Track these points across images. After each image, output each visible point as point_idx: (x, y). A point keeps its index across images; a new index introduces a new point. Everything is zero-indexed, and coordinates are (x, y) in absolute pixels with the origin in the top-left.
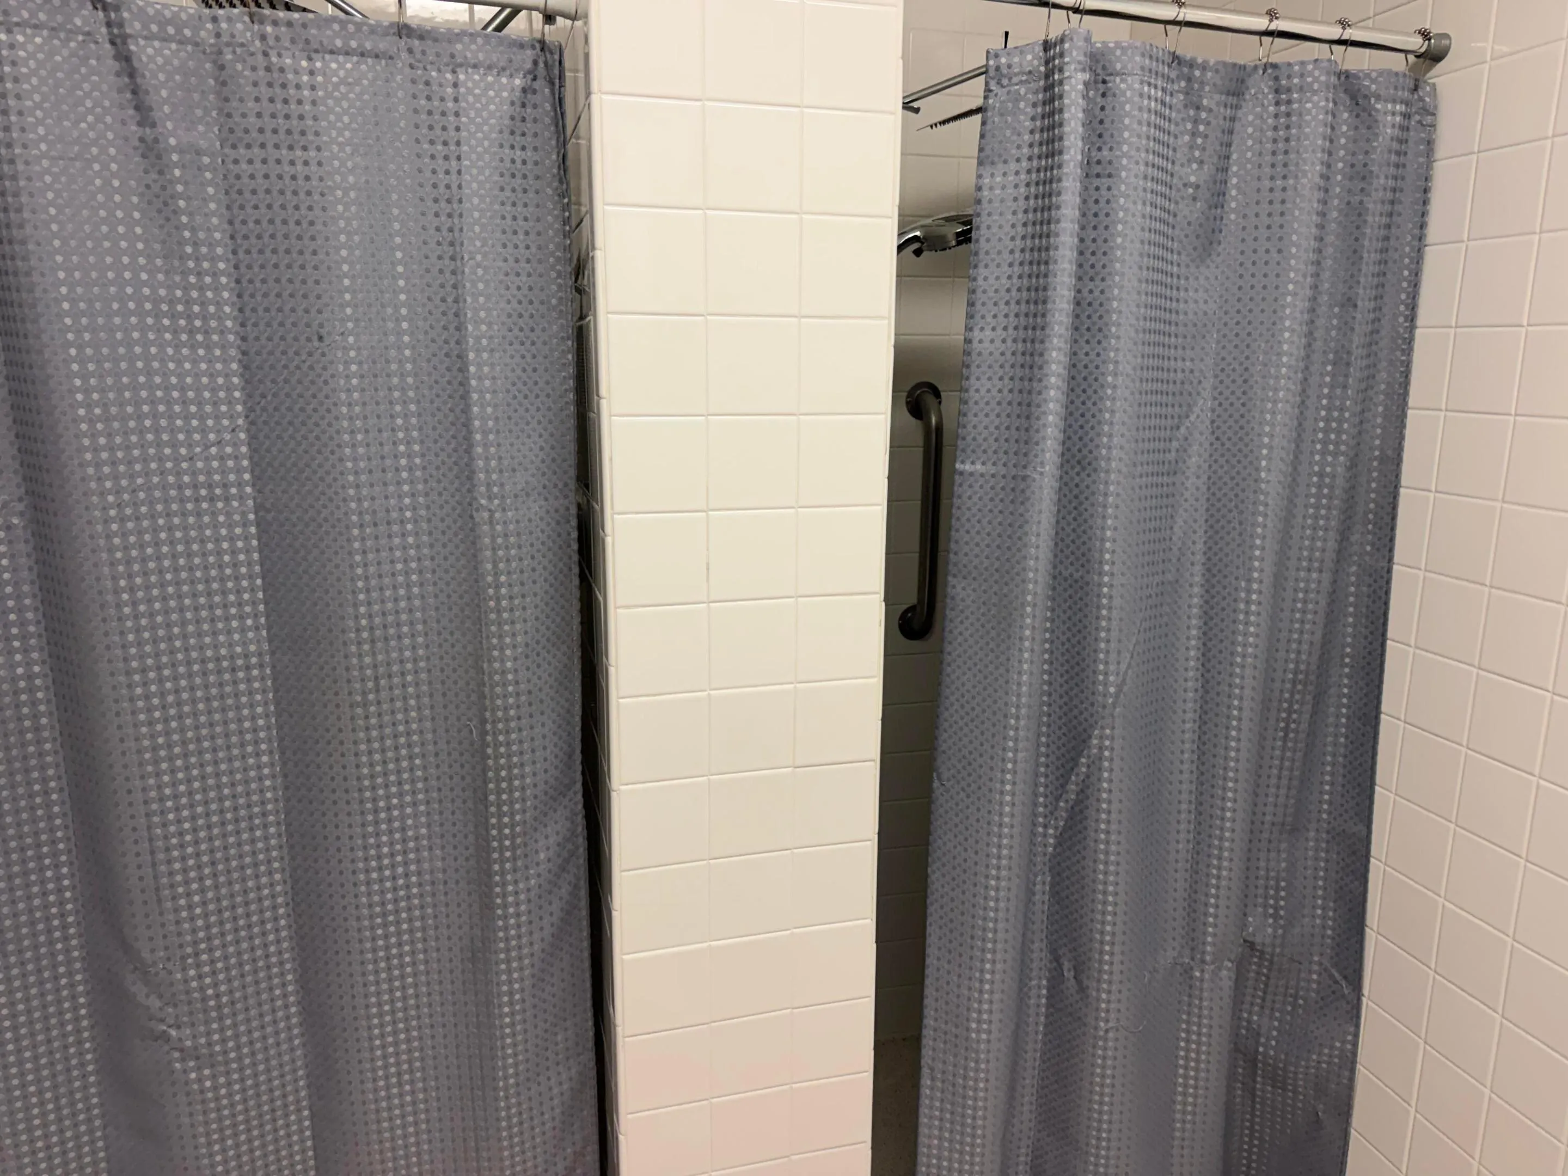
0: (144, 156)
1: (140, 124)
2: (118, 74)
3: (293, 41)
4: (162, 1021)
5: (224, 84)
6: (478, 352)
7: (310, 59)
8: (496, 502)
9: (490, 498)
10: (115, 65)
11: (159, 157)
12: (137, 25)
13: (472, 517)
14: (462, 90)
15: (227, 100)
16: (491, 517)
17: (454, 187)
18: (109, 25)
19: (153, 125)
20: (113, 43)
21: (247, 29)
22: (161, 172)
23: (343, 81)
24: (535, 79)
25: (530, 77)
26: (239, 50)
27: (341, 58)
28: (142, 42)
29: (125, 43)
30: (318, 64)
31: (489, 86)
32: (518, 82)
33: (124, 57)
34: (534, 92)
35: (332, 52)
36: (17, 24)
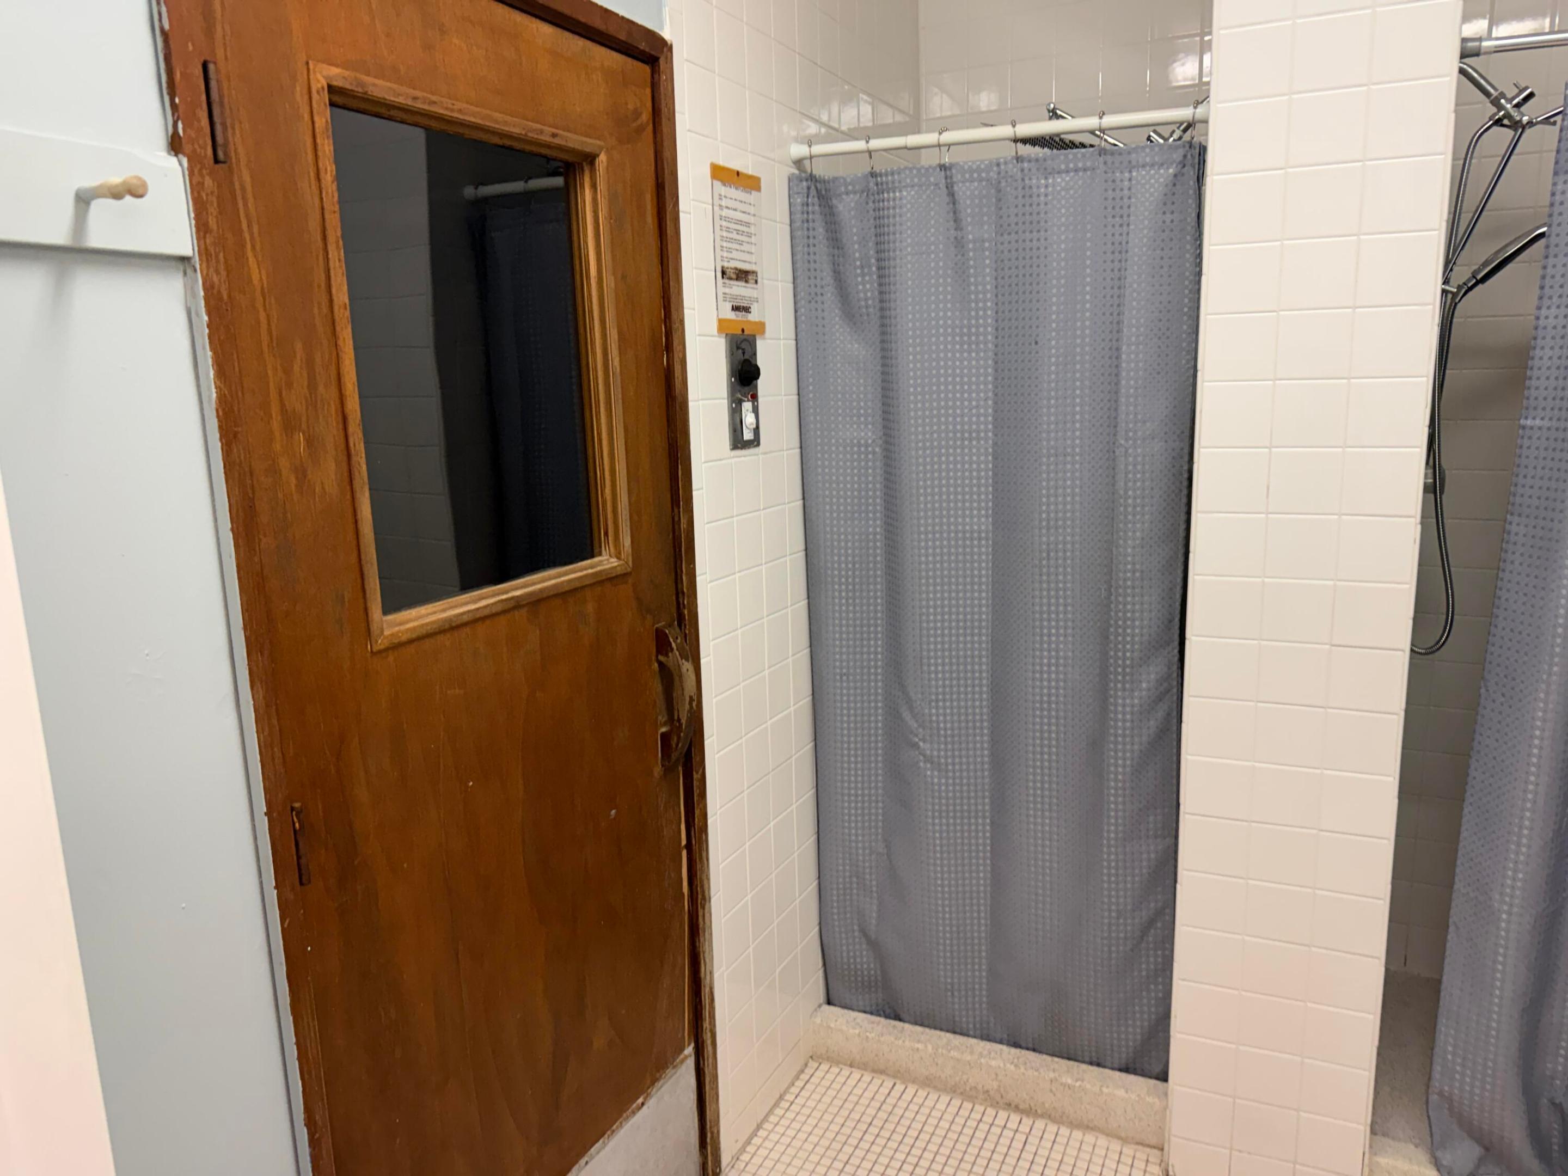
0: (956, 247)
1: (956, 229)
2: (948, 204)
3: (1038, 169)
4: (916, 736)
5: (1000, 200)
6: (1129, 345)
7: (1046, 178)
8: (1131, 442)
9: (1126, 440)
10: (947, 199)
11: (963, 247)
12: (959, 177)
13: (1114, 452)
14: (1134, 182)
15: (1001, 209)
16: (1126, 451)
17: (1124, 243)
18: (946, 178)
19: (961, 229)
20: (947, 187)
21: (1014, 167)
22: (963, 255)
23: (1063, 189)
24: (1184, 166)
25: (1180, 166)
26: (1009, 180)
27: (1064, 175)
28: (960, 185)
29: (952, 187)
30: (1050, 181)
31: (1152, 177)
32: (1171, 171)
33: (952, 194)
34: (1183, 175)
35: (1059, 173)
36: (904, 187)
